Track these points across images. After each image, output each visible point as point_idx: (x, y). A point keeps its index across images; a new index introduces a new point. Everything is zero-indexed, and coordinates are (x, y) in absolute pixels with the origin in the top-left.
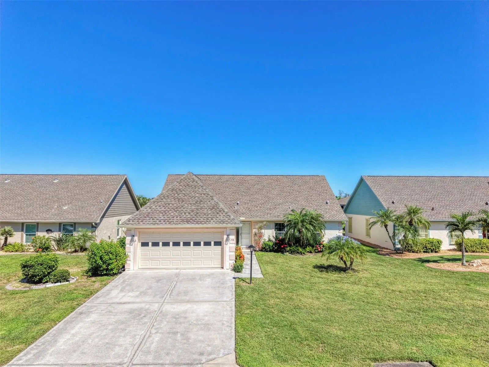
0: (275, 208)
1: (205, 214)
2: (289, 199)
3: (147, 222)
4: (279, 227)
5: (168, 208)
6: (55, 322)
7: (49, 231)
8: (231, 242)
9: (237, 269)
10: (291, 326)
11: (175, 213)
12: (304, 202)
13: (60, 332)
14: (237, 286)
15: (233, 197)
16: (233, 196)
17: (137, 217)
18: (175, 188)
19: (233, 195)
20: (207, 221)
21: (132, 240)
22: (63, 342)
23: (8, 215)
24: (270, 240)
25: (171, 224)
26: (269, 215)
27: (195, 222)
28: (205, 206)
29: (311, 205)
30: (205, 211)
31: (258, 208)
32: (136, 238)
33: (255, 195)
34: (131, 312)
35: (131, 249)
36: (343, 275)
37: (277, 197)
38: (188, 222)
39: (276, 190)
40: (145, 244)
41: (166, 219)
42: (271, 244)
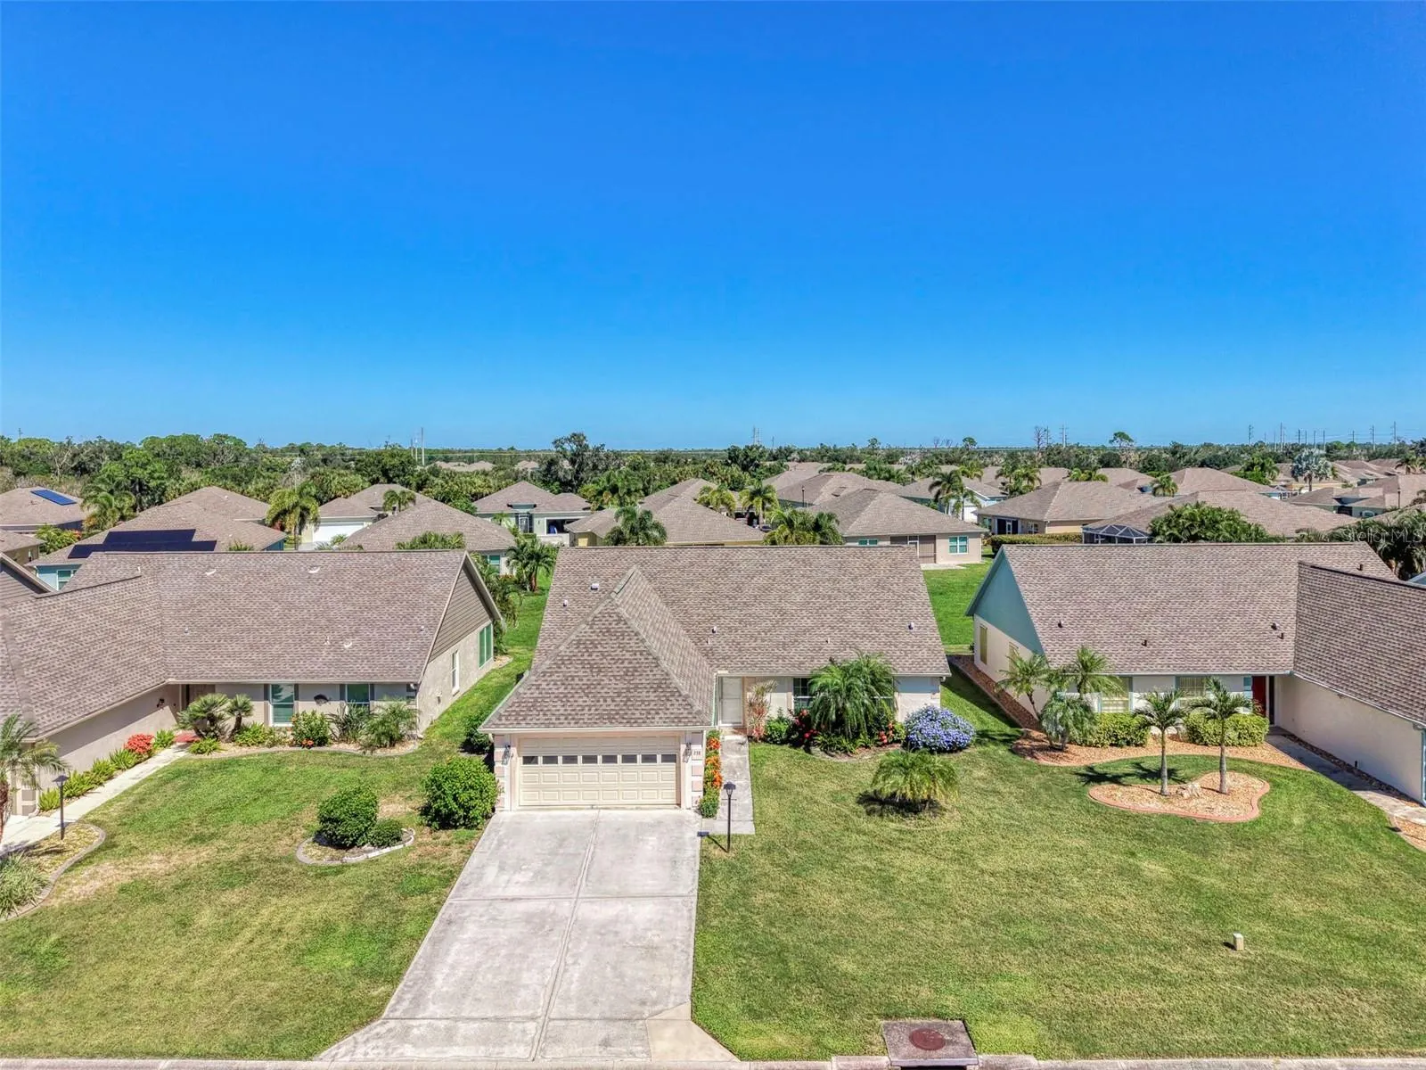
0: (796, 641)
1: (643, 702)
2: (828, 616)
3: (534, 721)
4: (802, 686)
5: (572, 689)
6: (416, 940)
7: (320, 698)
8: (695, 757)
9: (707, 810)
10: (780, 955)
11: (585, 698)
12: (859, 624)
13: (431, 962)
14: (705, 859)
15: (704, 612)
16: (704, 609)
17: (513, 708)
18: (584, 638)
19: (704, 605)
20: (648, 718)
21: (506, 754)
22: (442, 980)
23: (231, 664)
24: (781, 720)
25: (579, 725)
26: (780, 661)
27: (625, 721)
28: (643, 681)
29: (874, 632)
30: (644, 694)
31: (759, 642)
32: (513, 750)
33: (753, 605)
34: (528, 918)
35: (506, 770)
36: (910, 823)
37: (801, 610)
38: (611, 719)
39: (800, 590)
40: (529, 760)
41: (570, 714)
42: (783, 727)
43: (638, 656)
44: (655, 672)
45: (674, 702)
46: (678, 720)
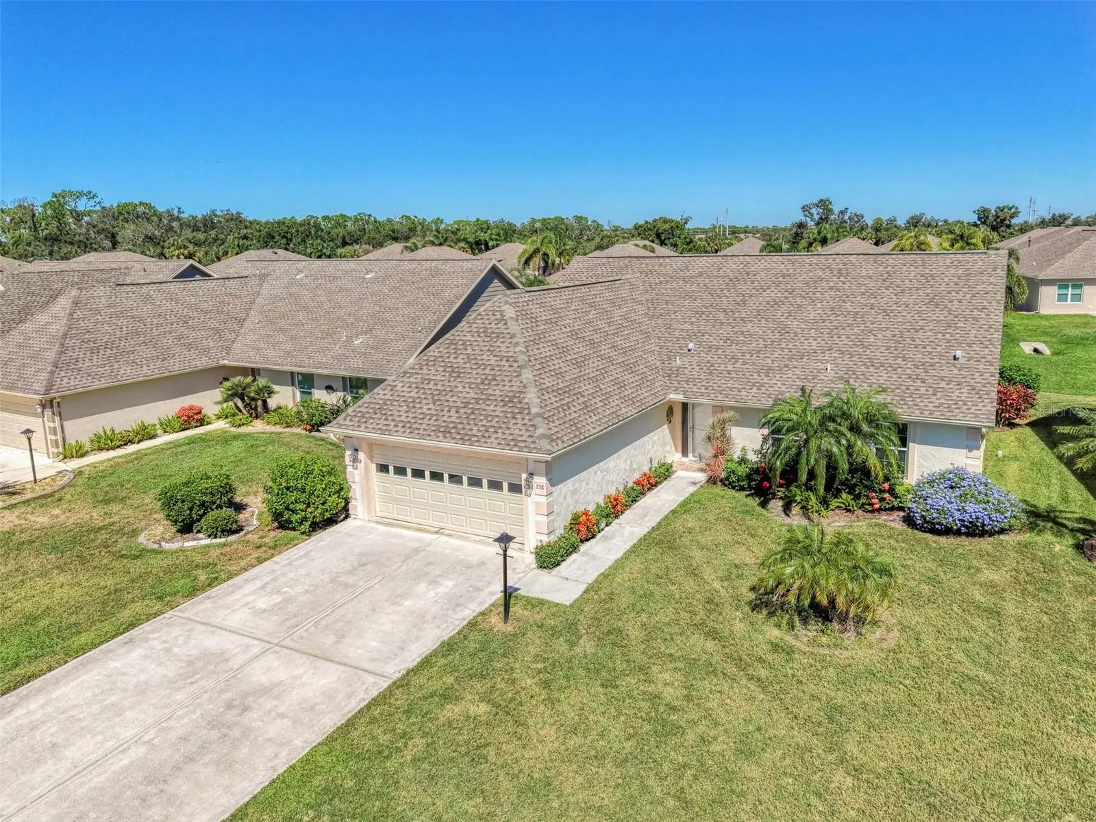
0: (786, 366)
1: (487, 416)
2: (843, 337)
3: (374, 425)
5: (424, 393)
7: (329, 389)
8: (538, 491)
11: (431, 406)
12: (882, 349)
14: (469, 627)
15: (690, 327)
16: (692, 323)
17: (361, 409)
18: (458, 338)
19: (693, 320)
20: (484, 438)
21: (355, 460)
24: (743, 461)
25: (413, 435)
26: (755, 390)
27: (459, 437)
28: (497, 392)
29: (899, 361)
30: (492, 407)
31: (738, 365)
32: (361, 455)
33: (751, 321)
34: (197, 659)
35: (356, 476)
37: (810, 330)
38: (446, 433)
39: (819, 305)
40: (382, 468)
41: (409, 422)
42: (742, 470)
43: (504, 363)
44: (513, 383)
45: (519, 421)
46: (515, 443)
